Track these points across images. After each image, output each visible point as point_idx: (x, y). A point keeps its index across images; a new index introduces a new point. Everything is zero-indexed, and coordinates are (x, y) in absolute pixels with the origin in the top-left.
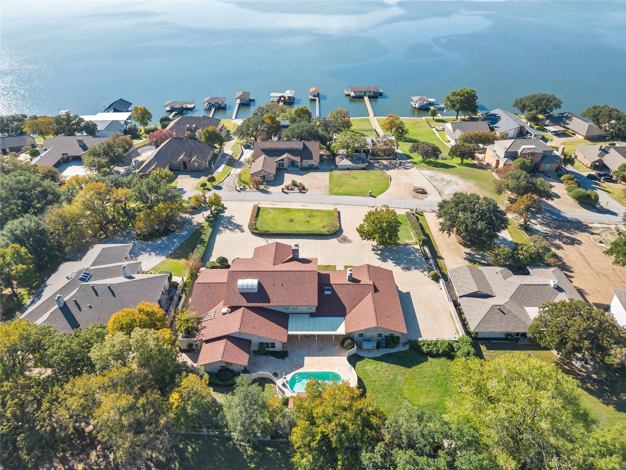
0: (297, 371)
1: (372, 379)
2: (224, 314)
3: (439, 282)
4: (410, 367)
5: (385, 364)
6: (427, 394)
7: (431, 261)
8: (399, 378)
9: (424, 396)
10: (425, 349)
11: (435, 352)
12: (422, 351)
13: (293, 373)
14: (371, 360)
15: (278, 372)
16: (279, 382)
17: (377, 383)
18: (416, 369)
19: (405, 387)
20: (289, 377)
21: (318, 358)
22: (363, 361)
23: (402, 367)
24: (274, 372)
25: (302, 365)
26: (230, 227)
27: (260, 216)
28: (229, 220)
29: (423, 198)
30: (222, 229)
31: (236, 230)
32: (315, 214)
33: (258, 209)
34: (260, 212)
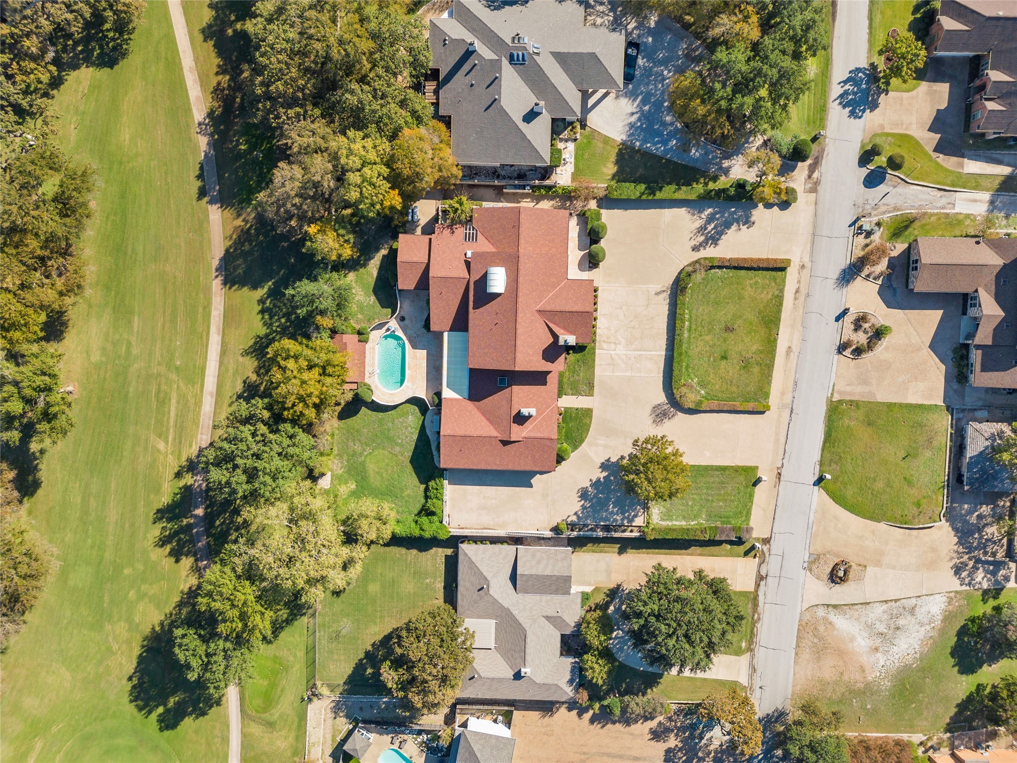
0: (407, 342)
1: (396, 421)
2: (465, 254)
3: (551, 530)
4: (412, 462)
5: (415, 437)
6: (378, 473)
7: (600, 534)
8: (398, 449)
9: (376, 469)
10: (432, 484)
11: (428, 494)
12: (430, 481)
13: (404, 338)
14: (420, 423)
15: (407, 322)
16: (393, 324)
17: (390, 425)
18: (409, 469)
19: (386, 453)
20: (400, 333)
21: (425, 365)
22: (419, 414)
23: (410, 454)
24: (407, 317)
25: (414, 347)
26: (713, 225)
27: (751, 273)
28: (737, 221)
29: (811, 570)
30: (706, 213)
31: (703, 238)
32: (756, 370)
33: (779, 268)
34: (765, 272)
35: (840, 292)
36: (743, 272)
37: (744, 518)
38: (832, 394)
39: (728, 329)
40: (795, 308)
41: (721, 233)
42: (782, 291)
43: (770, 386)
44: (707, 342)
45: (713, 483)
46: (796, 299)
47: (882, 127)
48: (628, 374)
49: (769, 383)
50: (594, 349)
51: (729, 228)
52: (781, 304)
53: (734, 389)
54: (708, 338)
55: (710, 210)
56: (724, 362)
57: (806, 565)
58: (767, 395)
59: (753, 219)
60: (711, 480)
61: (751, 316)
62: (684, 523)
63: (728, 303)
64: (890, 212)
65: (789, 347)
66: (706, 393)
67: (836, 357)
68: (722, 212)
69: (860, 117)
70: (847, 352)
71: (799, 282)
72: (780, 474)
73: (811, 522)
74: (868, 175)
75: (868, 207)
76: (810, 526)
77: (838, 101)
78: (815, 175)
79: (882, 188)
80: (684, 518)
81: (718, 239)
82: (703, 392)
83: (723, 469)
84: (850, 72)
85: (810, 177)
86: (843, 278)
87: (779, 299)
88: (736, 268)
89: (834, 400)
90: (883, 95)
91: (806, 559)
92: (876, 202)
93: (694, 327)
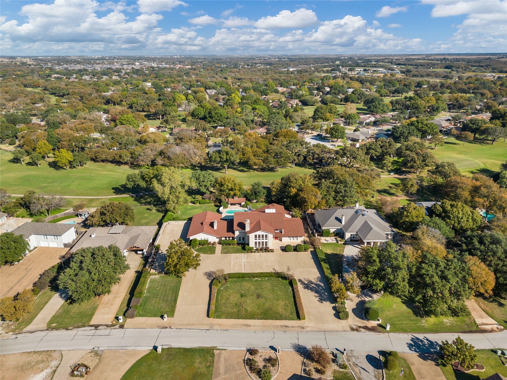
26: (315, 286)
27: (293, 303)
28: (320, 296)
29: (92, 352)
30: (320, 283)
31: (307, 283)
32: (235, 310)
33: (299, 316)
34: (295, 309)
35: (290, 347)
36: (293, 300)
37: (141, 313)
38: (219, 349)
39: (258, 296)
40: (276, 326)
41: (312, 289)
42: (285, 319)
43: (225, 318)
44: (250, 288)
45: (168, 297)
46: (282, 326)
47: (413, 364)
48: (232, 263)
49: (227, 318)
50: (244, 253)
51: (316, 292)
52: (276, 319)
53: (224, 301)
54: (253, 288)
55: (323, 285)
56: (239, 296)
57: (96, 349)
58: (219, 317)
59: (324, 302)
60: (170, 296)
61: (267, 305)
62: (147, 287)
63: (273, 294)
64: (355, 374)
65: (250, 326)
66: (222, 290)
67: (245, 349)
68: (323, 289)
69: (411, 350)
70: (248, 356)
71: (293, 327)
72: (166, 328)
73: (127, 348)
74: (375, 358)
75: (354, 359)
76: (124, 348)
77: (414, 337)
78: (362, 329)
79: (370, 368)
80: (150, 287)
81: (308, 289)
82: (222, 288)
83: (175, 300)
84: (436, 342)
85: (360, 327)
86: (300, 348)
87: (280, 317)
88: (294, 297)
89: (215, 351)
90: (433, 363)
91: (100, 349)
92: (359, 364)
93: (258, 282)
